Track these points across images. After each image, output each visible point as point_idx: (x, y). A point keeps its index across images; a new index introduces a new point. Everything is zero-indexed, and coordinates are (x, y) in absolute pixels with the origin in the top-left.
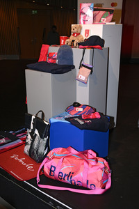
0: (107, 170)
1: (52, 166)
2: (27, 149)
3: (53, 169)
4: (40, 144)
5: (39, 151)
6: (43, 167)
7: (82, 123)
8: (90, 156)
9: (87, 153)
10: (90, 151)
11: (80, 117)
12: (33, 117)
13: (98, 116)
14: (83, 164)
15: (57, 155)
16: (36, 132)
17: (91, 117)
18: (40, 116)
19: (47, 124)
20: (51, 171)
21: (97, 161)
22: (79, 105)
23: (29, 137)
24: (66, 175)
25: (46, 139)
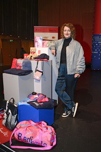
0: (53, 134)
1: (19, 133)
2: (4, 122)
3: (20, 135)
4: (12, 119)
5: (12, 123)
6: (14, 134)
7: (37, 105)
8: (43, 126)
9: (41, 123)
10: (43, 122)
11: (36, 101)
12: (8, 102)
13: (47, 100)
14: (39, 131)
15: (22, 126)
16: (10, 111)
17: (43, 101)
18: (12, 101)
19: (16, 106)
20: (19, 136)
21: (47, 128)
22: (36, 94)
23: (5, 114)
24: (28, 139)
25: (15, 116)
